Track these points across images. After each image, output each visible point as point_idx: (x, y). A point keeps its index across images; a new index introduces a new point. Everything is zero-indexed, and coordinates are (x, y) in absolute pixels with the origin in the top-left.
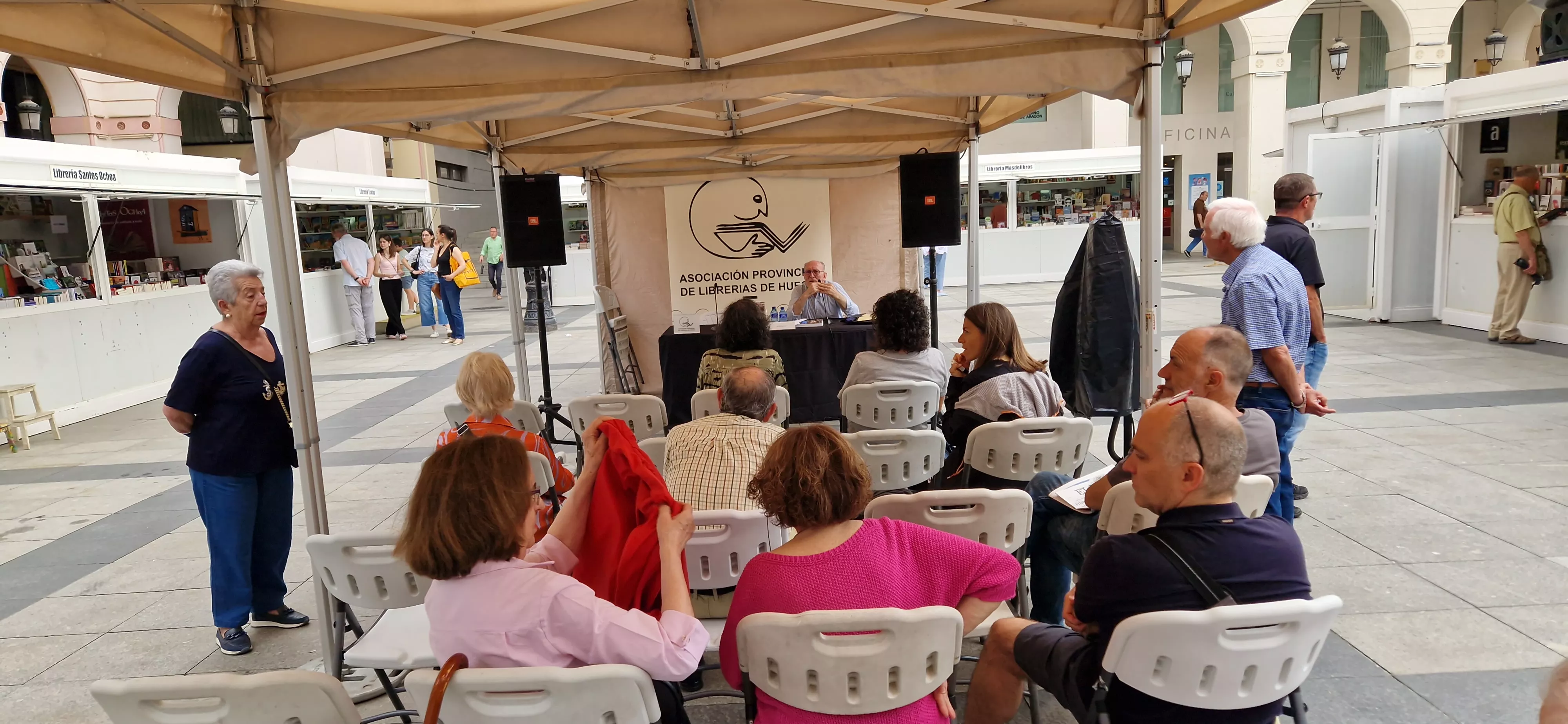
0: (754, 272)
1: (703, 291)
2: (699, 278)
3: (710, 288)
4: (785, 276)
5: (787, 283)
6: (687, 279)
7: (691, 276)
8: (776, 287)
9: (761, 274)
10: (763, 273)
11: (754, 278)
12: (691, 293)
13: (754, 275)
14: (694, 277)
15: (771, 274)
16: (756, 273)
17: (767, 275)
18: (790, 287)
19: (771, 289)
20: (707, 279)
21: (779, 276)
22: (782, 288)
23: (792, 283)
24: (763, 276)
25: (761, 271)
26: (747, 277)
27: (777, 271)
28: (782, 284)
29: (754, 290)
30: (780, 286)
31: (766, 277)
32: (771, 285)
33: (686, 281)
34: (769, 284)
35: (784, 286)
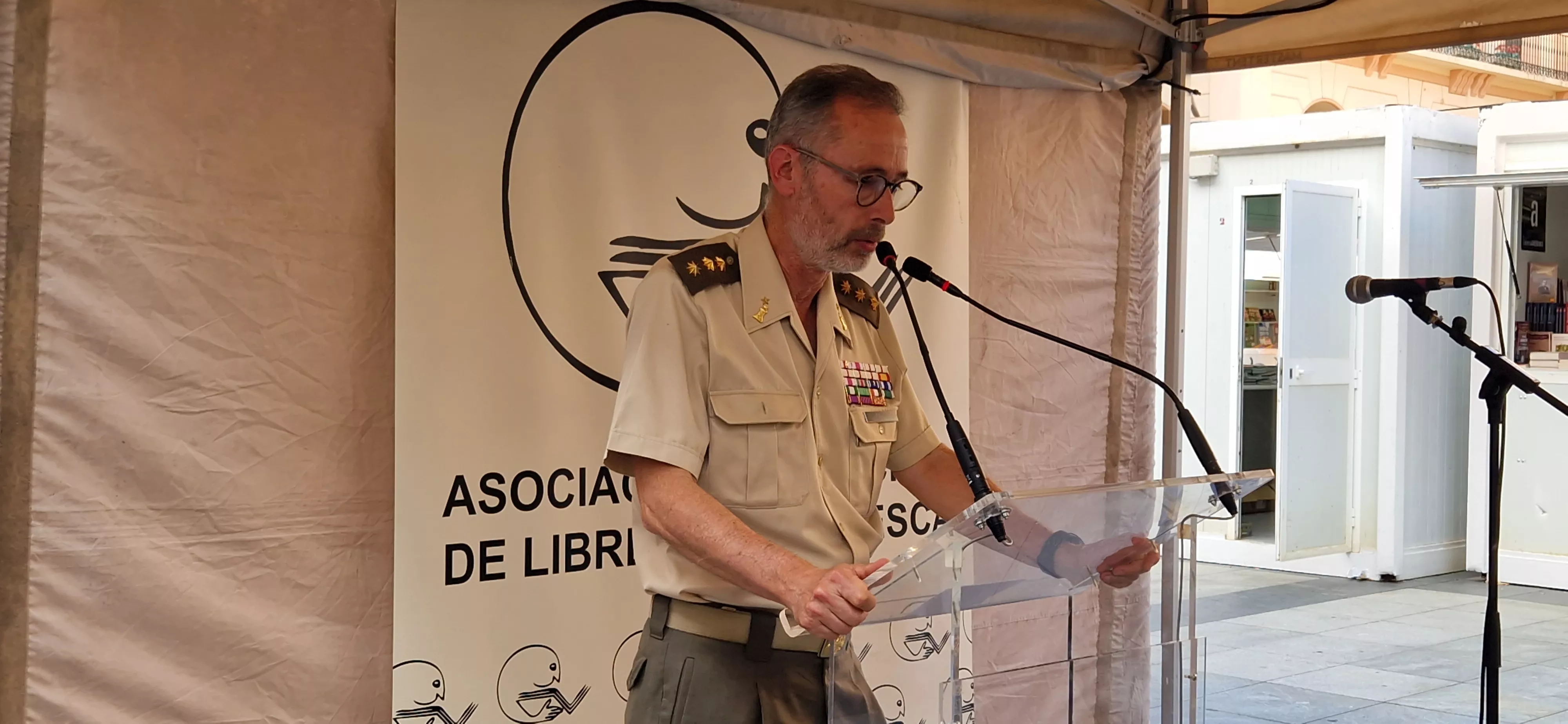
1: (542, 558)
2: (527, 491)
3: (569, 537)
6: (477, 495)
7: (492, 483)
12: (491, 569)
14: (506, 489)
20: (561, 498)
33: (472, 511)
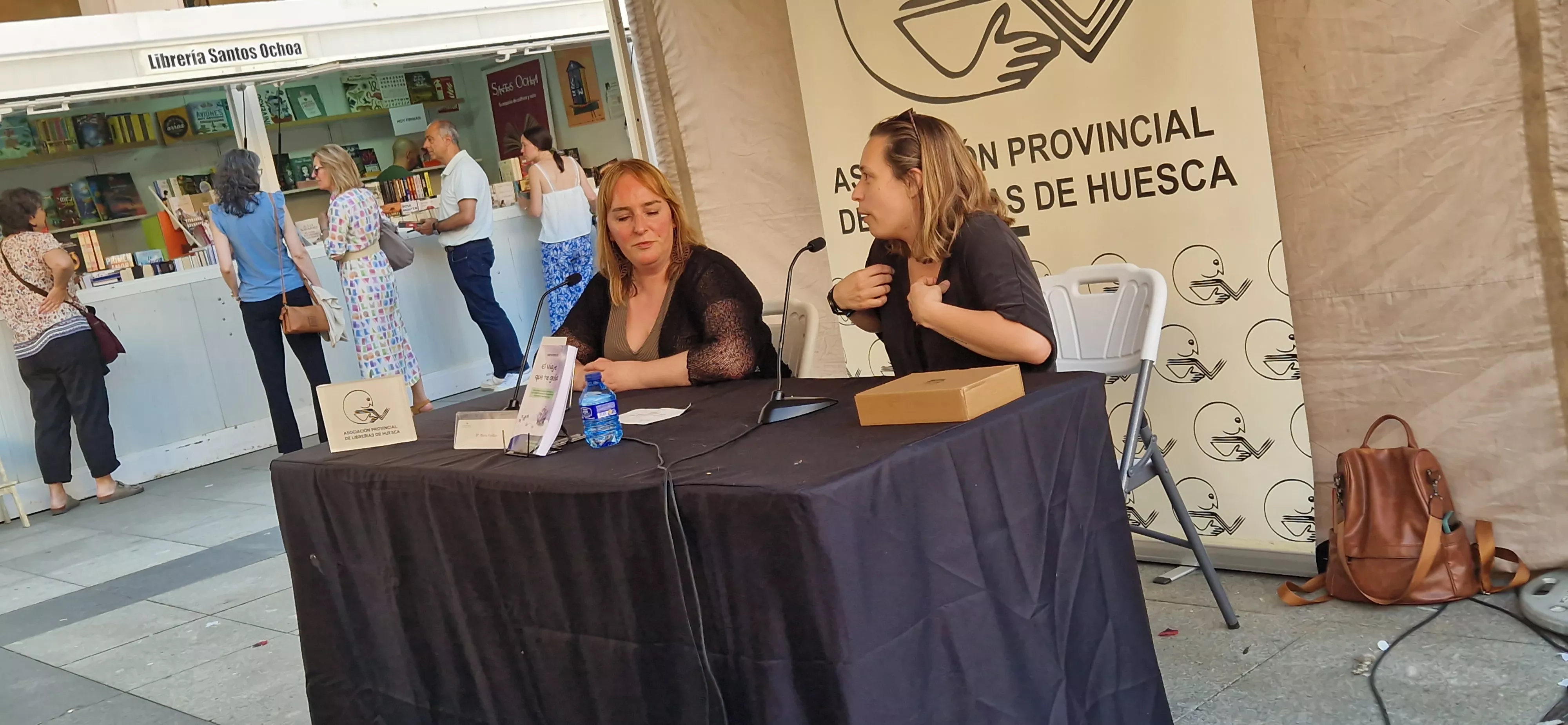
0: (1011, 141)
4: (1102, 149)
5: (1113, 174)
8: (1081, 191)
9: (1032, 149)
10: (1037, 142)
11: (1013, 164)
13: (1013, 153)
15: (1061, 144)
16: (1017, 146)
17: (1048, 149)
18: (1122, 191)
19: (1067, 198)
21: (1086, 150)
22: (1099, 194)
23: (1127, 172)
24: (1037, 153)
25: (1031, 138)
26: (995, 166)
27: (1075, 130)
28: (1097, 181)
29: (1016, 205)
30: (1092, 188)
31: (1047, 158)
32: (1065, 186)
34: (1059, 182)
35: (1104, 187)
